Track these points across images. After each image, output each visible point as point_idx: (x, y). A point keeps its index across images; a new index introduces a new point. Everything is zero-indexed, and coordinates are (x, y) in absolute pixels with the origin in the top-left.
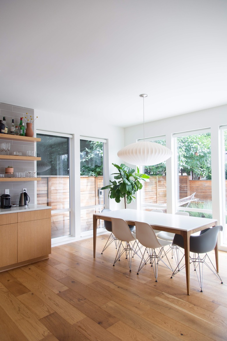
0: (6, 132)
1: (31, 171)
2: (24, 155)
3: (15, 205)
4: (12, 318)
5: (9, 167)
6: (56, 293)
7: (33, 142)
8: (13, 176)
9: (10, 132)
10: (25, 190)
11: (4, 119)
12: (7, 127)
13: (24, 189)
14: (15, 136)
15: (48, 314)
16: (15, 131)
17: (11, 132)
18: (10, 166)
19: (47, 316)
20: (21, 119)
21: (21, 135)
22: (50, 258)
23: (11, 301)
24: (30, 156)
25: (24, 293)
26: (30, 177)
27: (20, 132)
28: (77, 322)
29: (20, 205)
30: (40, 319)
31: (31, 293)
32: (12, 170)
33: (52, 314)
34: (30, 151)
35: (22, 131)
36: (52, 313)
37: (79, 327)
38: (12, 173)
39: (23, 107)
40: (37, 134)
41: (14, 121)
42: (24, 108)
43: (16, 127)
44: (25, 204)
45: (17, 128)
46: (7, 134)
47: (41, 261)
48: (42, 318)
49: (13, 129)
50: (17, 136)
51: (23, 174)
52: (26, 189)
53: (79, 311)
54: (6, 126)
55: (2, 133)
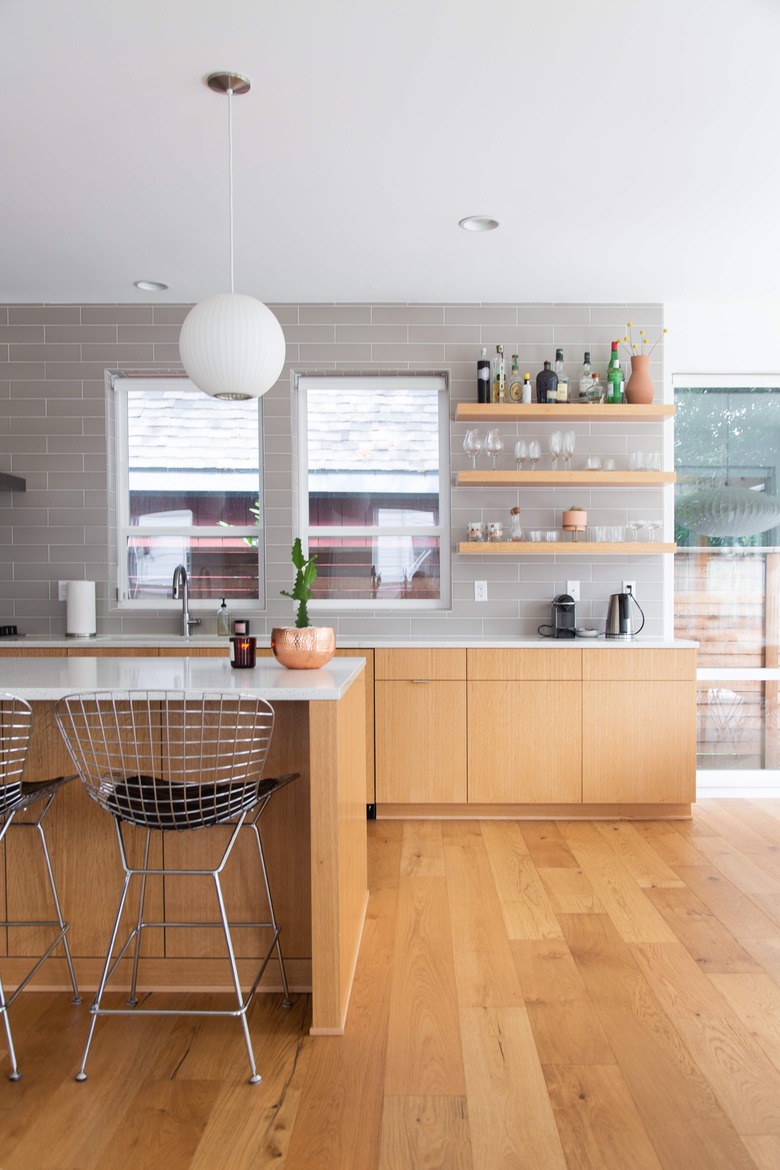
0: (564, 397)
1: (641, 522)
2: (622, 466)
3: (594, 633)
4: (500, 895)
5: (572, 509)
6: (642, 886)
7: (659, 418)
8: (587, 537)
9: (578, 397)
10: (629, 587)
11: (559, 357)
12: (565, 382)
13: (626, 584)
14: (591, 406)
15: (585, 911)
16: (590, 390)
17: (582, 395)
18: (576, 506)
19: (579, 915)
20: (614, 345)
21: (610, 401)
22: (694, 819)
23: (520, 871)
24: (641, 470)
25: (561, 865)
26: (643, 540)
27: (606, 391)
28: (643, 943)
29: (610, 635)
30: (560, 914)
31: (577, 870)
32: (580, 520)
33: (595, 914)
34: (640, 454)
35: (611, 386)
36: (597, 912)
37: (641, 951)
38: (584, 529)
39: (624, 305)
40: (677, 391)
41: (591, 358)
42: (629, 305)
43: (594, 376)
44: (622, 631)
45: (597, 379)
46: (568, 402)
47: (662, 820)
48: (565, 914)
49: (587, 384)
50: (596, 405)
51: (618, 533)
52: (633, 584)
53: (669, 928)
54: (561, 377)
55: (550, 401)
